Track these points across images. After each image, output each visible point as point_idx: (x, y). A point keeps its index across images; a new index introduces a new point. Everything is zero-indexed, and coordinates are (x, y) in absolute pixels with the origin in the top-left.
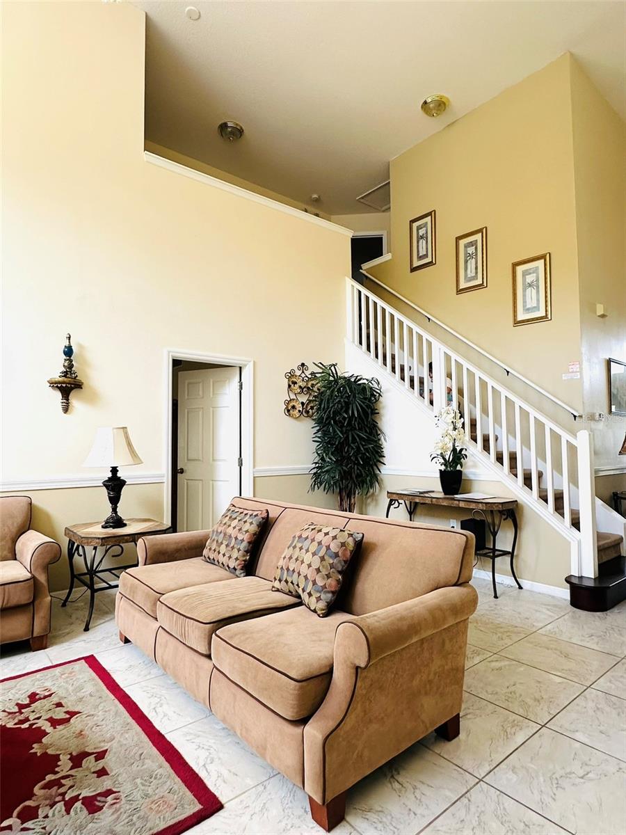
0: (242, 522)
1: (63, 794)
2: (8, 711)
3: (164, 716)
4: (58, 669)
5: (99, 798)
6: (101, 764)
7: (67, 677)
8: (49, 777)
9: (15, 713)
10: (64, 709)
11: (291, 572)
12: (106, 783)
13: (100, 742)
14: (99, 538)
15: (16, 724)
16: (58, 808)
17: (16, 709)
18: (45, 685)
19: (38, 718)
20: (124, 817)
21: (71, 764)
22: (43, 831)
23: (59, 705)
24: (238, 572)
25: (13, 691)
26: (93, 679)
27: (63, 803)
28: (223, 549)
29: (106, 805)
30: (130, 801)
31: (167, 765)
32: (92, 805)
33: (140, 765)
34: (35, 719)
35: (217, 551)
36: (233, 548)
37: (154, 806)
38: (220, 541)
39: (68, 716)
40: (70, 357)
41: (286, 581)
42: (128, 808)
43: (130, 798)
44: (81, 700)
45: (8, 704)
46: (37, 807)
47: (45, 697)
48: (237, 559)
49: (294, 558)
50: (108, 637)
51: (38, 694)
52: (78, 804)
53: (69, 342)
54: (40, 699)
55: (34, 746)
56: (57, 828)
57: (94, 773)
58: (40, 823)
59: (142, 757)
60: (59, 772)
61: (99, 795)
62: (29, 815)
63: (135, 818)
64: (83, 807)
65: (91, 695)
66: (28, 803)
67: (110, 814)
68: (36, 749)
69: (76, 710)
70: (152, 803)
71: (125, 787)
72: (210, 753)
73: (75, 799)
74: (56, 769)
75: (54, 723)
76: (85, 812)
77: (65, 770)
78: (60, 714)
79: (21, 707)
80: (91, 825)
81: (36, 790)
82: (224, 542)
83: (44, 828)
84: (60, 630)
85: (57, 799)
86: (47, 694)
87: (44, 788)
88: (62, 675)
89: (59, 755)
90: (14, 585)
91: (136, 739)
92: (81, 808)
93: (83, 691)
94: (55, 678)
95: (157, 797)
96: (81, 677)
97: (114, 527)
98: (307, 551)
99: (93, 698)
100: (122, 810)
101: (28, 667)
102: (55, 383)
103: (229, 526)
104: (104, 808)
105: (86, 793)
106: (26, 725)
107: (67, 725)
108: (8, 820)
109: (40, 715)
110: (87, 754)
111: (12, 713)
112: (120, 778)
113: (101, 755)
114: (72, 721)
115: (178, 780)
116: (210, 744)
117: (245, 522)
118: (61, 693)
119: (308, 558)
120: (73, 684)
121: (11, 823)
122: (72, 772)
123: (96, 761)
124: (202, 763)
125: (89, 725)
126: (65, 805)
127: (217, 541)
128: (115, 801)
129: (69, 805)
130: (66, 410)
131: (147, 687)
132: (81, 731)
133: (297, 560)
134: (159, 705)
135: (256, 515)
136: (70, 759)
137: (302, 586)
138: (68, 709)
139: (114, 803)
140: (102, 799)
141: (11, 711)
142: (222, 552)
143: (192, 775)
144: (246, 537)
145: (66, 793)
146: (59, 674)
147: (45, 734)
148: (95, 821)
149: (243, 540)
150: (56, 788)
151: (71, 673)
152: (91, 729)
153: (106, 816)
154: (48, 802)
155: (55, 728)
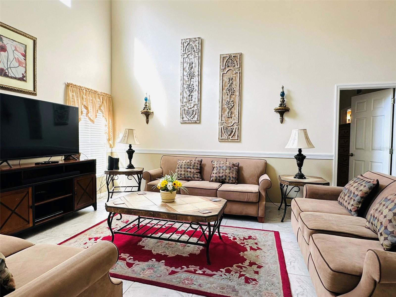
0: (360, 185)
1: (241, 272)
2: (240, 238)
3: (293, 267)
4: (263, 232)
5: (250, 280)
6: (258, 270)
7: (265, 236)
8: (240, 264)
9: (242, 240)
10: (257, 246)
11: (375, 218)
12: (256, 276)
13: (262, 262)
14: (288, 182)
15: (240, 243)
16: (237, 275)
17: (243, 239)
18: (256, 235)
19: (247, 245)
20: (255, 290)
21: (249, 264)
22: (229, 278)
23: (256, 244)
24: (353, 213)
25: (245, 233)
26: (273, 240)
27: (239, 274)
28: (346, 198)
29: (252, 283)
30: (260, 287)
31: (281, 284)
32: (247, 280)
33: (271, 278)
34: (246, 244)
35: (343, 198)
36: (351, 198)
37: (267, 294)
38: (345, 193)
39: (257, 249)
40: (283, 97)
41: (372, 223)
42: (258, 289)
43: (260, 286)
44: (264, 245)
45: (241, 236)
46: (232, 271)
47: (254, 239)
48: (352, 205)
49: (379, 210)
50: (288, 227)
51: (252, 237)
52: (243, 277)
53: (283, 90)
54: (252, 239)
55: (241, 252)
56: (233, 280)
57: (254, 271)
58: (230, 276)
59: (274, 276)
60: (243, 264)
61: (251, 279)
62: (228, 271)
63: (258, 293)
64: (244, 279)
65: (269, 246)
66: (230, 268)
67: (251, 287)
68: (241, 254)
69: (261, 248)
70: (267, 293)
71: (261, 282)
72: (304, 291)
73: (243, 275)
74: (243, 263)
75: (251, 248)
76: (244, 281)
77: (246, 265)
78: (255, 247)
79: (245, 239)
80: (243, 286)
81: (234, 266)
82: (347, 194)
83: (230, 278)
84: (272, 218)
85: (238, 272)
86: (255, 238)
87: (237, 266)
88: (263, 234)
89: (247, 259)
90: (251, 193)
91: (275, 268)
92: (243, 279)
93: (268, 243)
94: (260, 234)
95: (270, 292)
96: (269, 237)
97: (299, 178)
98: (387, 207)
99: (269, 247)
100: (255, 288)
101: (254, 227)
102: (277, 110)
103: (352, 186)
104: (250, 283)
105: (248, 275)
106: (242, 245)
107: (255, 251)
108: (222, 269)
109: (249, 244)
110: (255, 264)
111: (241, 239)
112: (261, 278)
113: (260, 267)
114: (257, 251)
115: (282, 291)
116: (306, 288)
117: (362, 185)
118: (259, 240)
119: (386, 212)
120: (265, 239)
121: (223, 270)
122: (248, 267)
123: (257, 268)
124: (297, 292)
125: (262, 255)
126: (239, 275)
127: (344, 193)
128: (255, 284)
129: (241, 276)
130: (282, 122)
131: (293, 252)
132: (258, 256)
133: (380, 211)
134: (293, 262)
135: (370, 182)
136: (249, 262)
137: (378, 228)
138: (258, 246)
139: (254, 284)
140: (252, 281)
141: (241, 238)
142: (345, 200)
143: (289, 293)
144: (360, 194)
145: (242, 272)
146: (262, 234)
147: (247, 250)
148: (245, 285)
149: (357, 195)
150: (240, 268)
151: (267, 235)
152: (262, 257)
153: (249, 287)
154: (235, 271)
155: (251, 250)
